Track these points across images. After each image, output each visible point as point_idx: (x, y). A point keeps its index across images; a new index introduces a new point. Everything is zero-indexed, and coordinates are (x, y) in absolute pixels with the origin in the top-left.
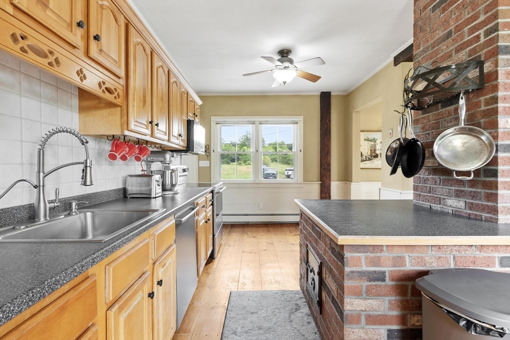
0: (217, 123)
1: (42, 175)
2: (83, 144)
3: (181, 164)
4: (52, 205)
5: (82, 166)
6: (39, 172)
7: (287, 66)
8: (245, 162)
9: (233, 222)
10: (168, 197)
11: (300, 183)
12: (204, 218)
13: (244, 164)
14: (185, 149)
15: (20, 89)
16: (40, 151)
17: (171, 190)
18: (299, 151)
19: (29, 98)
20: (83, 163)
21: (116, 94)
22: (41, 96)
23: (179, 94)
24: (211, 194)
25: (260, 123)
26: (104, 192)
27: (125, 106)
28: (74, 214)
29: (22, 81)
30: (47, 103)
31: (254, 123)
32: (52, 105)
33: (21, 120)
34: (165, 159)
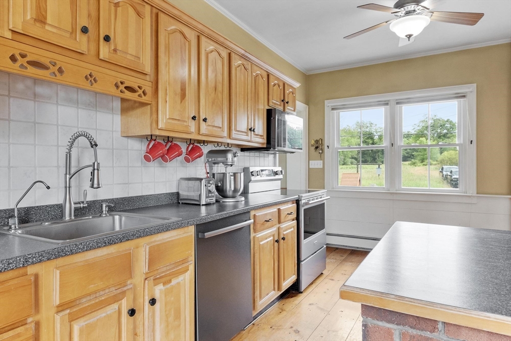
0: (333, 109)
1: (68, 176)
2: (92, 147)
3: (275, 165)
4: (78, 206)
5: (91, 169)
6: (66, 174)
7: (412, 9)
8: (422, 161)
9: (355, 247)
10: (229, 205)
11: (469, 196)
12: (273, 236)
13: (421, 164)
14: (265, 146)
15: (57, 98)
16: (67, 155)
17: (233, 197)
18: (468, 142)
19: (65, 106)
20: (90, 166)
21: (140, 92)
22: (78, 103)
23: (250, 78)
24: (295, 205)
25: (398, 103)
26: (151, 195)
27: (154, 103)
28: (104, 215)
29: (59, 91)
30: (85, 109)
31: (387, 104)
32: (90, 110)
33: (58, 127)
34: (227, 159)
